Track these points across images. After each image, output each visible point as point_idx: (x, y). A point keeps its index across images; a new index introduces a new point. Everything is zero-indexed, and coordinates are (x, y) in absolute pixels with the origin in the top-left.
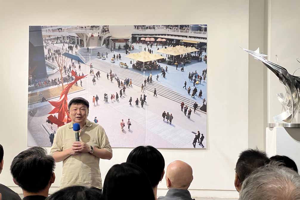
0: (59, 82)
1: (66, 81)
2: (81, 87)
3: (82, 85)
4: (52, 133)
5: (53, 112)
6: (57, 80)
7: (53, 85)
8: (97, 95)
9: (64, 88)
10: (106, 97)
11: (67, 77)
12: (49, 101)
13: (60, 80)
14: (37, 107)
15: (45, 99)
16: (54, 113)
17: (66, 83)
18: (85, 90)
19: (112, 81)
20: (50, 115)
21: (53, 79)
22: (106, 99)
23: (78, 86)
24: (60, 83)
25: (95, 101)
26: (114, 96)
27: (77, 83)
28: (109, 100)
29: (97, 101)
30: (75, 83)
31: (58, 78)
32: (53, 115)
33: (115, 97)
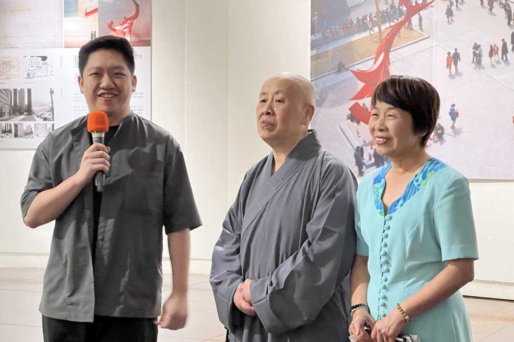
0: (372, 23)
1: (387, 19)
2: (420, 31)
3: (423, 27)
4: (359, 145)
5: (360, 95)
6: (368, 19)
7: (359, 32)
8: (456, 50)
9: (384, 37)
10: (477, 52)
11: (389, 10)
12: (351, 71)
13: (375, 19)
14: (328, 85)
15: (344, 66)
16: (362, 98)
17: (388, 25)
18: (428, 37)
19: (493, 11)
20: (354, 102)
21: (360, 18)
22: (477, 57)
23: (413, 29)
24: (373, 26)
25: (453, 63)
26: (496, 49)
27: (410, 23)
28: (485, 59)
29: (456, 64)
30: (407, 23)
31: (371, 14)
32: (361, 102)
33: (500, 52)
